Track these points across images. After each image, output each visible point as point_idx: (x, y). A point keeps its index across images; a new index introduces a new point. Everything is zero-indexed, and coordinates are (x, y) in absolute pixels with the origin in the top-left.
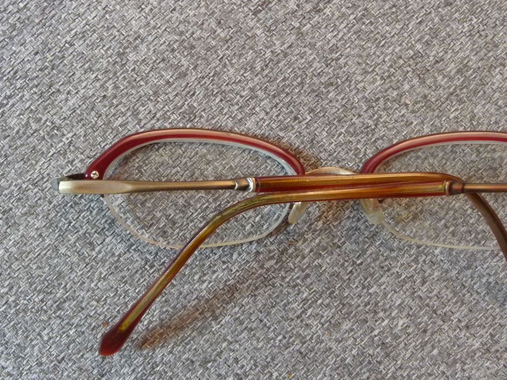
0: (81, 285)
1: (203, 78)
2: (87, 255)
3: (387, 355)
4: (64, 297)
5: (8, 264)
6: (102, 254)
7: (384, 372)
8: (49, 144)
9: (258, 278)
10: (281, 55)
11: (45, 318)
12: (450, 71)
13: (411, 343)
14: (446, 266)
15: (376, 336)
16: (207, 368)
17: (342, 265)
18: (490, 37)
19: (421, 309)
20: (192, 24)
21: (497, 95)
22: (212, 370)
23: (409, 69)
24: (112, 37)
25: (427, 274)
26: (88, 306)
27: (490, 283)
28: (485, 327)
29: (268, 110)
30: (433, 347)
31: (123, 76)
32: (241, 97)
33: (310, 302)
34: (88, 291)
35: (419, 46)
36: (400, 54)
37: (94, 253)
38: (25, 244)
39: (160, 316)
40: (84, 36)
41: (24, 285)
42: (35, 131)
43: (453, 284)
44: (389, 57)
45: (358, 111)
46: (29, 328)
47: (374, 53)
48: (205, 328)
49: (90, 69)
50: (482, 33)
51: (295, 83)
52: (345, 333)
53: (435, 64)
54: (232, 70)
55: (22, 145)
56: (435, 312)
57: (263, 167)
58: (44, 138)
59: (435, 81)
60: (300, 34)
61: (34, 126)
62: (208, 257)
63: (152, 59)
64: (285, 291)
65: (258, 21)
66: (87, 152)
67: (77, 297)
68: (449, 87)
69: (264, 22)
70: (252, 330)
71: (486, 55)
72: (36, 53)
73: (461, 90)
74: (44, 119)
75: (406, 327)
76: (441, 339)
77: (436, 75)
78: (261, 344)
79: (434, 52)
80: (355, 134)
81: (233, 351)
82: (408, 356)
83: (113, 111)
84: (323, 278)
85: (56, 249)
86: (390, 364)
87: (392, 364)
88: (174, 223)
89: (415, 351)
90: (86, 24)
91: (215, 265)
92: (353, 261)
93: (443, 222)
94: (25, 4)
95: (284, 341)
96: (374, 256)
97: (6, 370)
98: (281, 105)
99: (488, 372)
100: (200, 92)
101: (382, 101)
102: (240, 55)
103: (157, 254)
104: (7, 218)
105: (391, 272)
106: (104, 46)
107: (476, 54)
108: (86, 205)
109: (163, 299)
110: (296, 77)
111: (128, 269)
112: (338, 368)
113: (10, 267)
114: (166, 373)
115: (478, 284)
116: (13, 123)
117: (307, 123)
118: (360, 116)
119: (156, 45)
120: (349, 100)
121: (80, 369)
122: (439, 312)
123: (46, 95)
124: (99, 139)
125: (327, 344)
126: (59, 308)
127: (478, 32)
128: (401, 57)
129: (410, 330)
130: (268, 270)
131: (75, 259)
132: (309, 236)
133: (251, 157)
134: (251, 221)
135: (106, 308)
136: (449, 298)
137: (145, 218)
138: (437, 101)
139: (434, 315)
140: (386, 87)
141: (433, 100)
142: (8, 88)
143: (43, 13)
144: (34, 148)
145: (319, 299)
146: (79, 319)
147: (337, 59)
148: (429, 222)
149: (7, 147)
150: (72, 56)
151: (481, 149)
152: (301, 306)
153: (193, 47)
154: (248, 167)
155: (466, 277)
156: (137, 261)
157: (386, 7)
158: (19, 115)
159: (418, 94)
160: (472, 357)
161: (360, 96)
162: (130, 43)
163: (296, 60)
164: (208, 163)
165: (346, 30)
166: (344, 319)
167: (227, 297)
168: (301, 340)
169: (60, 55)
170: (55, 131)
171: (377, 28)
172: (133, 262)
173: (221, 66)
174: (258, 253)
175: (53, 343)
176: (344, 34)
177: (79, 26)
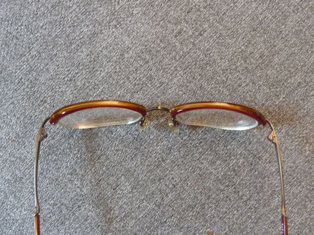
0: (108, 149)
1: (155, 63)
2: (110, 136)
3: (236, 175)
4: (101, 154)
5: (77, 141)
6: (116, 136)
7: (235, 182)
8: (93, 92)
9: (180, 144)
10: (187, 53)
11: (93, 163)
12: (257, 57)
13: (246, 170)
14: (259, 137)
16: (161, 182)
17: (215, 137)
18: (272, 43)
19: (249, 155)
20: (150, 42)
21: (276, 66)
22: (163, 183)
23: (240, 57)
24: (118, 48)
25: (251, 140)
26: (111, 157)
29: (182, 75)
30: (255, 171)
31: (123, 63)
32: (171, 70)
33: (202, 153)
34: (111, 151)
35: (243, 47)
36: (235, 51)
37: (113, 136)
38: (84, 133)
39: (140, 161)
40: (107, 48)
41: (84, 149)
42: (88, 87)
43: (262, 144)
44: (231, 52)
46: (87, 168)
47: (225, 51)
48: (160, 165)
49: (110, 61)
50: (269, 41)
51: (193, 64)
52: (218, 166)
53: (250, 54)
54: (167, 60)
55: (82, 93)
56: (255, 156)
57: (181, 98)
58: (91, 89)
59: (250, 61)
60: (194, 45)
61: (87, 85)
62: (160, 136)
63: (134, 56)
64: (192, 149)
65: (177, 40)
66: (108, 95)
67: (106, 154)
68: (256, 64)
69: (179, 40)
70: (179, 166)
71: (271, 50)
72: (88, 56)
73: (261, 64)
74: (91, 82)
75: (244, 162)
76: (259, 168)
77: (251, 59)
78: (182, 172)
79: (249, 50)
80: (218, 84)
81: (171, 174)
82: (245, 175)
83: (119, 78)
84: (207, 143)
86: (237, 178)
87: (238, 178)
89: (248, 173)
90: (107, 43)
91: (163, 139)
92: (220, 136)
94: (83, 36)
95: (193, 170)
97: (77, 186)
98: (187, 73)
100: (154, 69)
101: (229, 71)
102: (170, 54)
103: (138, 135)
105: (236, 140)
106: (115, 52)
107: (267, 50)
109: (142, 154)
110: (193, 62)
111: (127, 142)
112: (215, 180)
113: (78, 142)
114: (144, 184)
116: (78, 84)
117: (198, 80)
118: (220, 76)
119: (136, 50)
120: (215, 70)
121: (108, 184)
122: (257, 156)
123: (92, 72)
124: (114, 89)
125: (210, 171)
126: (99, 159)
127: (267, 41)
128: (236, 52)
129: (245, 164)
130: (184, 140)
131: (105, 138)
133: (176, 94)
135: (118, 158)
136: (261, 150)
138: (252, 69)
139: (255, 157)
140: (230, 64)
141: (250, 69)
142: (77, 70)
143: (90, 40)
144: (87, 93)
145: (206, 152)
146: (107, 163)
147: (210, 54)
149: (76, 93)
150: (102, 56)
151: (271, 87)
152: (199, 155)
153: (151, 51)
154: (175, 98)
156: (130, 138)
157: (229, 32)
158: (81, 80)
159: (244, 67)
160: (272, 175)
161: (220, 68)
162: (125, 50)
163: (193, 55)
164: (158, 97)
165: (212, 42)
166: (217, 160)
167: (168, 152)
168: (199, 169)
169: (97, 56)
170: (96, 86)
171: (225, 41)
172: (129, 139)
173: (162, 58)
174: (180, 134)
175: (96, 173)
176: (212, 44)
177: (104, 44)
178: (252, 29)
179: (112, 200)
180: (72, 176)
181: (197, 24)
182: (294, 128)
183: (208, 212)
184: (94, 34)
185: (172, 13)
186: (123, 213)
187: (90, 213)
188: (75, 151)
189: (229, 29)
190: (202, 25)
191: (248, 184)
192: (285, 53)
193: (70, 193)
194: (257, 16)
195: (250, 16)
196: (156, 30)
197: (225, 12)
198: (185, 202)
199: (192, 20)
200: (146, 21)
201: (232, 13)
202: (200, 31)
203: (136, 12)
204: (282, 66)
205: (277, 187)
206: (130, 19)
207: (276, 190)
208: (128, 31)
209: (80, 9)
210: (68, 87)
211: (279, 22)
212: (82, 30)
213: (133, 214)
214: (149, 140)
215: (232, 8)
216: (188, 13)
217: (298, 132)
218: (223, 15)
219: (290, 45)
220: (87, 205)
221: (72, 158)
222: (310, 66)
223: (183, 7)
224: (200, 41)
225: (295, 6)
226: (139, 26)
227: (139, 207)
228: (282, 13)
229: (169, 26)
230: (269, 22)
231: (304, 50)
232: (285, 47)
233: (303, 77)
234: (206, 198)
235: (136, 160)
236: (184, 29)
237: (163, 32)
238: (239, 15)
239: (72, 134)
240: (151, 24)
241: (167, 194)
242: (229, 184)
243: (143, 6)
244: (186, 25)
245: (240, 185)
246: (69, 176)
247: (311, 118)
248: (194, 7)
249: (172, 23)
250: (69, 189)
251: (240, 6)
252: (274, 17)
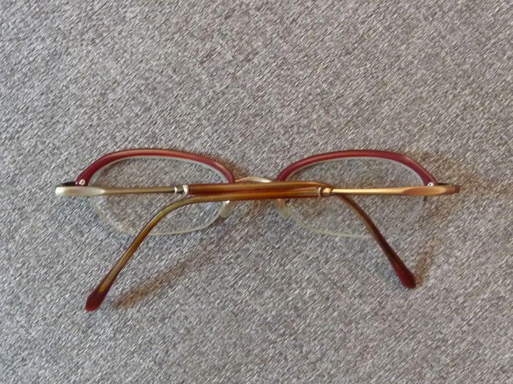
0: (74, 261)
1: (163, 111)
2: (78, 240)
3: (299, 316)
4: (62, 270)
6: (89, 240)
7: (296, 328)
8: (51, 160)
9: (201, 258)
10: (220, 95)
11: (49, 286)
12: (349, 104)
13: (317, 307)
14: (344, 250)
15: (290, 301)
16: (165, 324)
17: (265, 248)
18: (380, 78)
19: (324, 282)
20: (154, 72)
21: (385, 121)
22: (169, 325)
23: (317, 103)
24: (96, 82)
25: (329, 256)
26: (79, 277)
27: (379, 263)
28: (373, 297)
29: (210, 135)
30: (334, 310)
31: (104, 110)
32: (191, 125)
33: (240, 276)
34: (79, 267)
35: (324, 86)
36: (310, 92)
37: (83, 239)
38: (34, 232)
39: (130, 285)
40: (76, 82)
41: (33, 262)
42: (41, 150)
43: (349, 264)
44: (301, 94)
45: (277, 135)
46: (37, 293)
47: (290, 91)
48: (164, 294)
49: (81, 105)
50: (375, 75)
51: (230, 115)
52: (266, 299)
53: (337, 98)
54: (184, 106)
55: (32, 161)
56: (335, 284)
58: (47, 156)
59: (337, 111)
60: (234, 78)
62: (165, 242)
63: (125, 98)
64: (222, 267)
65: (203, 69)
66: (79, 166)
67: (71, 270)
68: (347, 116)
69: (208, 69)
70: (198, 296)
71: (377, 91)
72: (42, 94)
73: (357, 118)
74: (48, 142)
75: (313, 295)
76: (340, 305)
77: (337, 107)
78: (204, 306)
79: (336, 90)
80: (275, 152)
81: (184, 311)
82: (314, 317)
83: (97, 136)
84: (250, 258)
85: (56, 236)
87: (302, 323)
88: (141, 218)
89: (320, 314)
90: (78, 72)
91: (171, 248)
92: (273, 246)
93: (341, 217)
94: (34, 57)
95: (222, 304)
96: (288, 242)
97: (20, 324)
98: (220, 130)
99: (377, 330)
100: (160, 122)
101: (295, 129)
102: (190, 94)
104: (21, 213)
105: (302, 254)
106: (91, 89)
107: (369, 90)
108: (77, 204)
110: (231, 110)
111: (108, 251)
112: (261, 325)
113: (23, 248)
114: (135, 326)
115: (369, 264)
116: (25, 145)
117: (239, 144)
119: (128, 87)
120: (271, 127)
121: (73, 323)
122: (338, 285)
123: (49, 124)
124: (87, 157)
125: (253, 307)
126: (58, 278)
127: (371, 74)
128: (310, 94)
129: (316, 298)
130: (209, 252)
131: (70, 243)
132: (240, 227)
133: (197, 169)
134: (197, 215)
136: (346, 274)
137: (119, 213)
138: (338, 127)
139: (335, 287)
140: (299, 117)
141: (335, 126)
142: (22, 119)
143: (47, 65)
144: (40, 163)
145: (247, 274)
146: (72, 286)
147: (263, 96)
148: (330, 217)
149: (21, 162)
150: (67, 96)
151: (371, 163)
152: (233, 279)
153: (155, 89)
154: (195, 177)
155: (360, 258)
156: (114, 245)
157: (300, 57)
158: (30, 139)
159: (324, 122)
160: (364, 319)
161: (279, 123)
162: (110, 86)
163: (232, 97)
164: (166, 173)
165: (269, 75)
166: (266, 288)
167: (179, 271)
168: (234, 304)
169: (59, 95)
170: (56, 151)
171: (292, 73)
172: (111, 245)
173: (176, 102)
174: (202, 240)
175: (54, 304)
176: (268, 78)
177: (72, 74)
178: (344, 51)
179: (80, 350)
180: (12, 307)
181: (242, 40)
182: (410, 236)
183: (246, 378)
184: (55, 55)
185: (197, 18)
186: (98, 373)
187: (42, 371)
188: (18, 263)
189: (301, 50)
190: (251, 42)
191: (319, 333)
192: (402, 97)
193: (8, 335)
194: (355, 27)
195: (343, 26)
196: (166, 50)
197: (296, 18)
198: (206, 360)
199: (234, 32)
200: (149, 33)
201: (309, 20)
202: (246, 53)
203: (132, 16)
204: (396, 123)
205: (372, 340)
206: (119, 28)
207: (370, 346)
208: (115, 50)
209: (30, 7)
210: (6, 149)
211: (397, 37)
212: (32, 47)
213: (115, 376)
214: (147, 250)
215: (310, 9)
216: (226, 18)
217: (416, 243)
218: (292, 23)
219: (414, 83)
220: (37, 358)
221: (12, 276)
222: (449, 123)
223: (217, 6)
224: (247, 72)
225: (430, 8)
226: (135, 41)
227: (126, 364)
228: (404, 20)
229: (190, 42)
230: (377, 37)
231: (440, 93)
232: (404, 86)
233: (433, 143)
234: (243, 354)
235: (122, 283)
236: (218, 49)
237: (180, 54)
238: (321, 24)
239: (13, 235)
240: (157, 38)
241: (175, 344)
242: (284, 332)
243: (143, 3)
244: (221, 42)
245: (305, 334)
246: (7, 307)
247: (442, 219)
248: (237, 8)
249: (196, 37)
250: (7, 328)
251: (325, 7)
252: (388, 29)
